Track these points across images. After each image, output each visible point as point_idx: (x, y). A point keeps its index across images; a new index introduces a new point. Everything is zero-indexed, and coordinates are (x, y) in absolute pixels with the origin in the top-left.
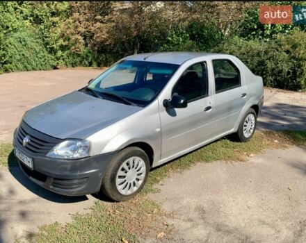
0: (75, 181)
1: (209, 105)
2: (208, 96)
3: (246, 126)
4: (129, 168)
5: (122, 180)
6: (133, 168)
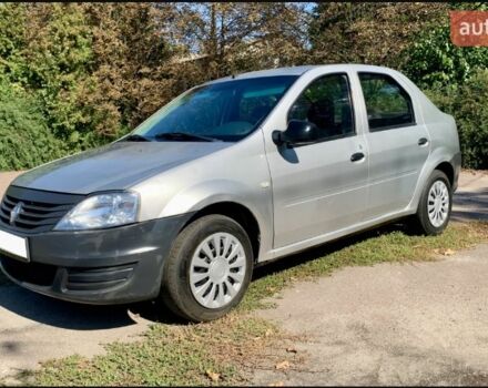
0: (112, 272)
1: (359, 151)
2: (355, 134)
3: (432, 203)
4: (215, 255)
5: (201, 276)
6: (221, 254)
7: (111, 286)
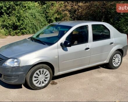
0: (13, 77)
1: (88, 47)
2: (88, 42)
5: (36, 79)
6: (42, 74)
7: (13, 80)
